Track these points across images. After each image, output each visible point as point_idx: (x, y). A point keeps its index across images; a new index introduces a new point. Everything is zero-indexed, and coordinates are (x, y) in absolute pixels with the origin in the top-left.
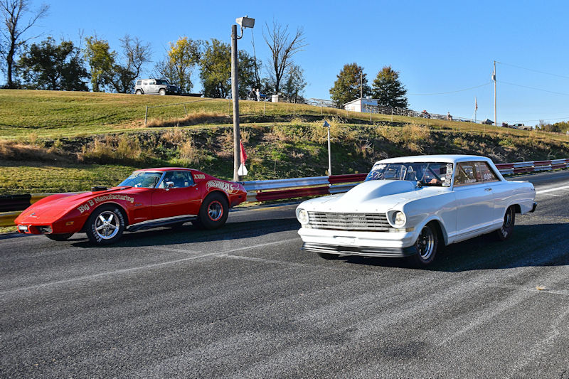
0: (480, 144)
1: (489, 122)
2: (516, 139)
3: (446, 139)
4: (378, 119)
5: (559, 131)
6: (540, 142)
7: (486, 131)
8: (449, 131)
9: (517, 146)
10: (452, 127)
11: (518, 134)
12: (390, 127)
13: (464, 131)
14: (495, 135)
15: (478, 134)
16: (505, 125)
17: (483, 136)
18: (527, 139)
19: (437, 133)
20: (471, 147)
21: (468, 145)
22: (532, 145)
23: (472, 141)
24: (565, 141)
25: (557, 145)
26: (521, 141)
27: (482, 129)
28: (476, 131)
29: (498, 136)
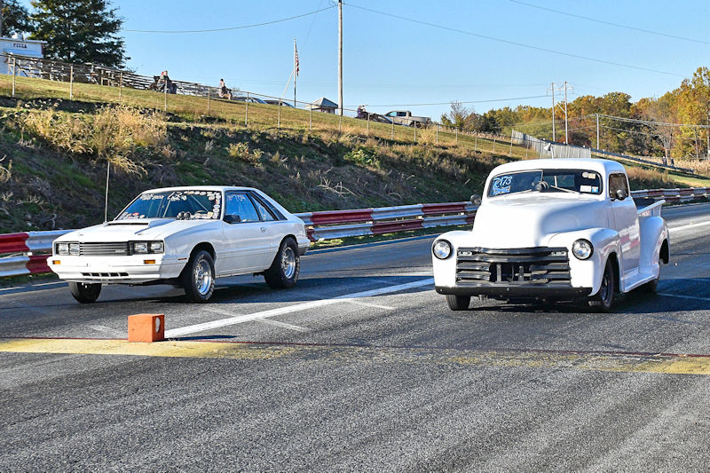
1: (327, 107)
2: (384, 149)
3: (209, 146)
4: (30, 91)
6: (443, 156)
7: (310, 128)
8: (216, 127)
10: (228, 117)
11: (391, 137)
12: (61, 114)
13: (254, 127)
14: (334, 139)
15: (292, 134)
17: (305, 139)
18: (411, 149)
19: (187, 132)
20: (271, 167)
21: (264, 161)
22: (423, 163)
23: (273, 153)
24: (505, 154)
25: (483, 164)
26: (397, 153)
27: (305, 123)
28: (289, 127)
29: (341, 140)
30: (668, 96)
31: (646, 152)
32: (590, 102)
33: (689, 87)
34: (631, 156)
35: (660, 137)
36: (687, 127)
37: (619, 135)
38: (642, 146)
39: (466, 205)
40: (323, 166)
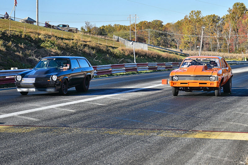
0: (19, 45)
1: (30, 21)
2: (60, 41)
5: (105, 35)
6: (85, 45)
7: (25, 31)
9: (60, 48)
11: (62, 36)
14: (36, 36)
15: (17, 33)
16: (48, 26)
17: (23, 36)
18: (71, 41)
20: (8, 48)
21: (5, 45)
22: (76, 48)
23: (9, 42)
24: (111, 45)
25: (103, 50)
26: (65, 44)
27: (22, 29)
28: (15, 30)
29: (40, 37)
30: (179, 22)
31: (169, 46)
32: (146, 24)
33: (187, 19)
34: (163, 47)
35: (175, 40)
36: (186, 36)
37: (158, 39)
38: (167, 43)
39: (97, 67)
40: (32, 48)
